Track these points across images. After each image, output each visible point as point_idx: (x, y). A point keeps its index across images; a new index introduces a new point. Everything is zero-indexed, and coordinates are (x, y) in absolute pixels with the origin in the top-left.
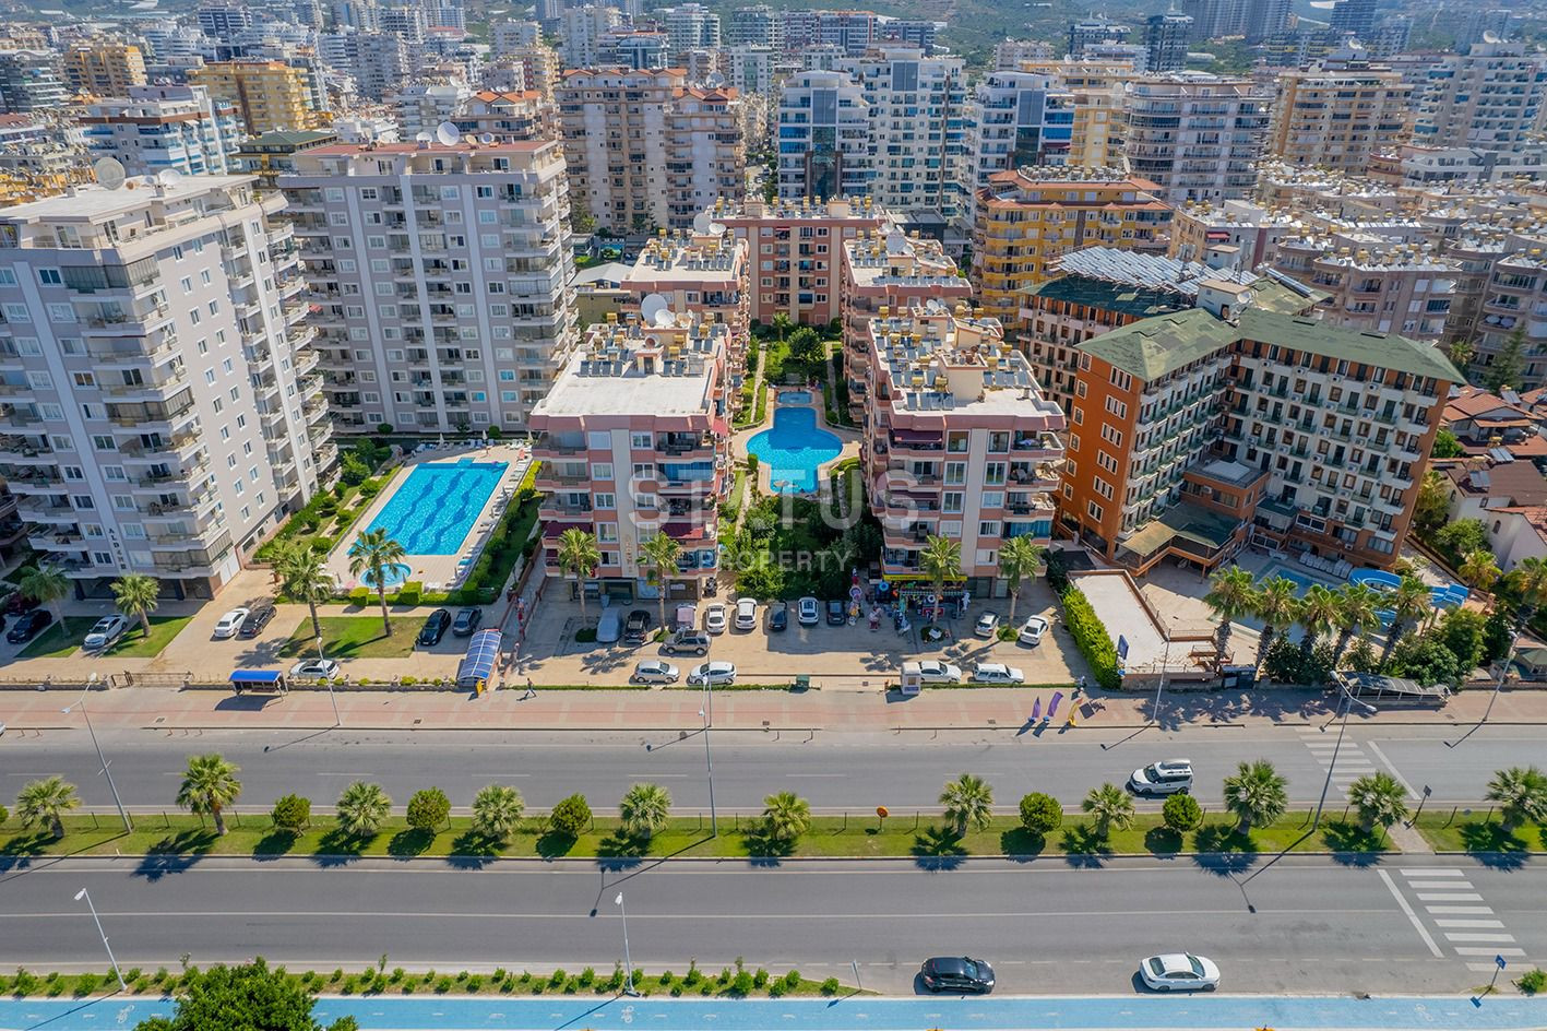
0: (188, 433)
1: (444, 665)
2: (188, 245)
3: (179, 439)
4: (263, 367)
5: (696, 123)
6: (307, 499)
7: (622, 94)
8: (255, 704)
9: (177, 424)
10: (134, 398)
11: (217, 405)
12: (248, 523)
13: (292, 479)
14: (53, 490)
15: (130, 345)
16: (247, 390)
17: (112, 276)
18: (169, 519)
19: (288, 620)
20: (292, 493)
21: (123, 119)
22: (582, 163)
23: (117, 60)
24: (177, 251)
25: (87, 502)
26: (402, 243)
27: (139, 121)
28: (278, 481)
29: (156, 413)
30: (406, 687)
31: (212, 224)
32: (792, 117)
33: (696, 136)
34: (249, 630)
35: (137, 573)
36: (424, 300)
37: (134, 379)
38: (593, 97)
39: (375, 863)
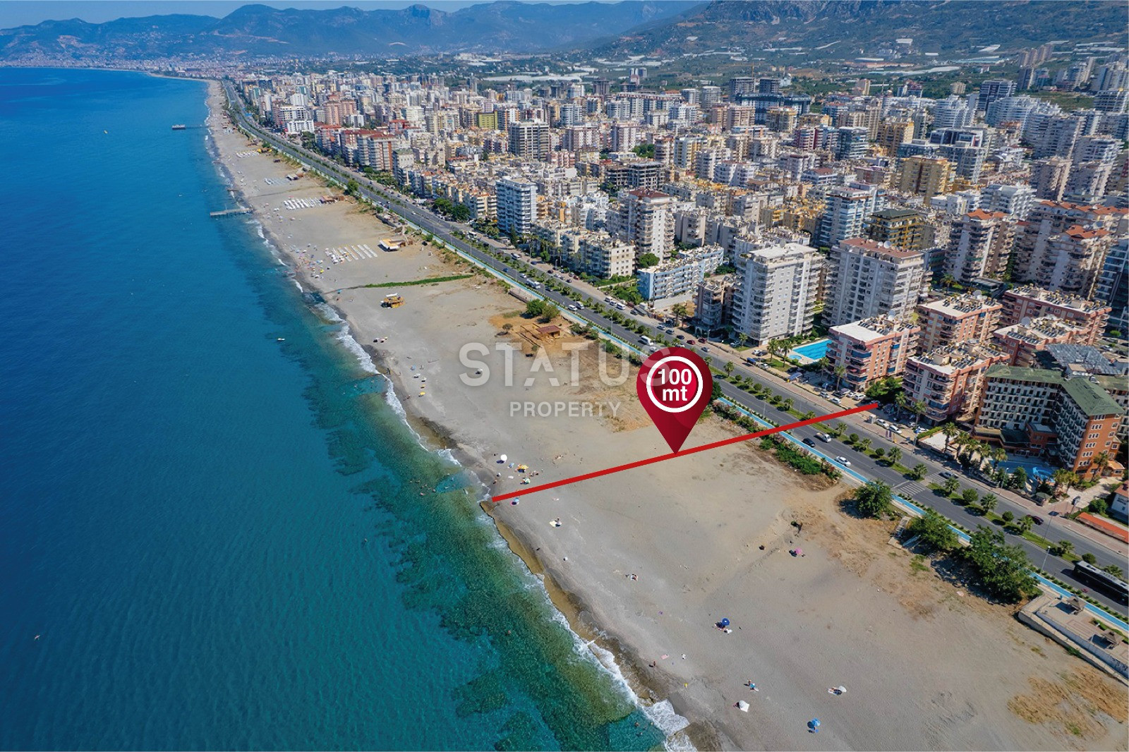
0: (768, 307)
1: (787, 375)
2: (787, 266)
3: (765, 308)
4: (795, 298)
5: (1063, 246)
6: (795, 335)
7: (1064, 219)
8: (749, 365)
9: (766, 305)
10: (760, 296)
11: (779, 303)
12: (775, 334)
13: (793, 328)
14: (740, 310)
15: (764, 286)
16: (789, 302)
17: (765, 270)
18: (756, 325)
19: (768, 357)
20: (791, 332)
21: (839, 196)
22: (1032, 247)
23: (900, 130)
24: (783, 267)
25: (744, 315)
26: (856, 275)
27: (844, 198)
28: (789, 327)
29: (762, 301)
30: (776, 375)
31: (795, 261)
32: (1117, 254)
33: (1061, 252)
34: (758, 355)
35: (745, 335)
36: (857, 293)
37: (762, 292)
38: (1049, 217)
39: (746, 392)
